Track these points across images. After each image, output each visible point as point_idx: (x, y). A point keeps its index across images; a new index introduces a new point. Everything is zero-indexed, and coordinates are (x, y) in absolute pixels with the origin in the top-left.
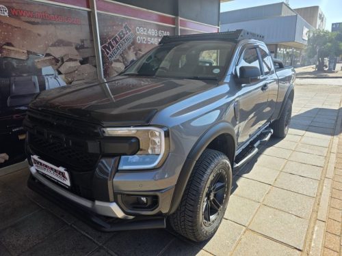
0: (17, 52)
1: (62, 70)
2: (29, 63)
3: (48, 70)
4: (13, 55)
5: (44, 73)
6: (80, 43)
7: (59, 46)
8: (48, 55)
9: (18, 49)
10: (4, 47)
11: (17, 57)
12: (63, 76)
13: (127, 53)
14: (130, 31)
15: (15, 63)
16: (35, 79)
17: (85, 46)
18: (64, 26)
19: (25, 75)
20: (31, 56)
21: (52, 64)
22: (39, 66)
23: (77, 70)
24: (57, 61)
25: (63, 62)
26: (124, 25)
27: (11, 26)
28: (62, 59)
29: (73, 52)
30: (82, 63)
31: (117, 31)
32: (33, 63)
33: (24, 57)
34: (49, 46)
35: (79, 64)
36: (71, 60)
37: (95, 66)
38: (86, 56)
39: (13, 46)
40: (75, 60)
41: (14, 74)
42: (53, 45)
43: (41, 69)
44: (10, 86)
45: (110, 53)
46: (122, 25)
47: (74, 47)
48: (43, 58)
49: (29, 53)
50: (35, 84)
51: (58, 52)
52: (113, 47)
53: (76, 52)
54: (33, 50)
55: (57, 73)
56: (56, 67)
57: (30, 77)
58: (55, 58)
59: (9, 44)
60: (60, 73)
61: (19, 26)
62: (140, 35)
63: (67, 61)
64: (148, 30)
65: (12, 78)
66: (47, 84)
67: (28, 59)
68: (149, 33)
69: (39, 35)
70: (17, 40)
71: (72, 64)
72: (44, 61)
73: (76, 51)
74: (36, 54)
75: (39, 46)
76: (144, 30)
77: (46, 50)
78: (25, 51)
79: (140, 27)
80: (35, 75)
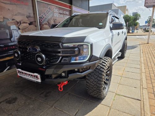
1: (20, 27)
2: (4, 23)
3: (13, 27)
5: (11, 29)
6: (28, 14)
7: (18, 15)
8: (13, 20)
12: (21, 30)
13: (50, 20)
14: (51, 10)
16: (7, 31)
17: (31, 16)
18: (21, 6)
19: (2, 29)
20: (5, 20)
21: (15, 24)
22: (9, 25)
23: (27, 28)
24: (18, 23)
25: (21, 24)
28: (20, 22)
29: (26, 20)
30: (30, 24)
31: (45, 10)
32: (7, 23)
33: (2, 20)
34: (14, 15)
35: (28, 25)
36: (24, 23)
37: (36, 26)
38: (32, 21)
40: (27, 23)
42: (16, 15)
43: (10, 26)
45: (43, 20)
46: (47, 7)
47: (26, 16)
48: (11, 21)
49: (4, 18)
50: (7, 34)
51: (18, 18)
52: (44, 17)
55: (18, 29)
56: (18, 26)
57: (5, 30)
58: (17, 21)
62: (56, 12)
63: (22, 23)
64: (59, 11)
66: (13, 34)
67: (4, 21)
69: (9, 9)
71: (25, 25)
72: (11, 23)
73: (27, 18)
74: (8, 19)
75: (9, 15)
76: (58, 11)
77: (12, 17)
78: (2, 17)
79: (56, 9)
80: (7, 29)
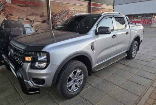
0: (14, 18)
1: (33, 25)
2: (19, 22)
3: (27, 25)
4: (12, 19)
5: (25, 27)
6: (42, 14)
7: (32, 15)
8: (27, 19)
9: (14, 17)
10: (9, 16)
11: (14, 20)
12: (34, 28)
13: (64, 18)
15: (13, 22)
16: (21, 29)
17: (44, 15)
18: (35, 7)
19: (17, 27)
21: (29, 23)
22: (23, 24)
23: (40, 25)
24: (31, 21)
26: (63, 6)
27: (12, 7)
28: (34, 21)
29: (38, 18)
30: (43, 22)
31: (60, 9)
32: (21, 22)
33: (17, 20)
35: (41, 23)
36: (37, 21)
37: (49, 24)
38: (45, 20)
39: (12, 15)
40: (40, 21)
41: (12, 27)
44: (10, 31)
46: (62, 6)
47: (39, 16)
48: (25, 20)
49: (19, 18)
50: (21, 31)
51: (32, 18)
55: (31, 26)
56: (31, 24)
57: (19, 28)
60: (32, 27)
61: (15, 7)
62: (71, 10)
63: (35, 22)
64: (75, 8)
65: (12, 29)
66: (26, 31)
67: (18, 21)
68: (76, 9)
69: (24, 11)
70: (14, 13)
71: (38, 23)
72: (26, 22)
74: (22, 19)
75: (24, 16)
76: (73, 8)
77: (27, 17)
78: (18, 18)
79: (71, 7)
80: (21, 27)
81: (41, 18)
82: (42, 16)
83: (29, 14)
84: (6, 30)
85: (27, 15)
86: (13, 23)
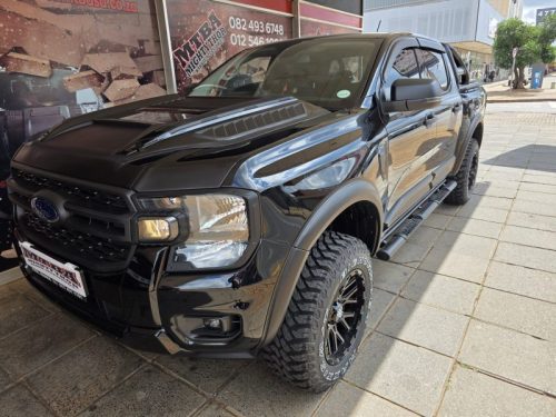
0: (32, 64)
1: (109, 94)
2: (54, 83)
4: (26, 69)
5: (79, 101)
6: (137, 46)
7: (102, 51)
8: (85, 68)
9: (34, 59)
10: (11, 54)
11: (33, 72)
12: (112, 105)
14: (219, 24)
15: (29, 83)
16: (66, 111)
17: (147, 51)
18: (110, 16)
19: (48, 104)
20: (56, 70)
21: (92, 85)
22: (71, 88)
23: (134, 94)
24: (101, 78)
25: (110, 81)
26: (209, 14)
27: (21, 16)
28: (109, 75)
29: (125, 63)
30: (143, 81)
31: (198, 25)
32: (62, 82)
33: (45, 73)
34: (86, 53)
35: (138, 84)
36: (123, 76)
37: (164, 87)
38: (148, 70)
39: (24, 52)
40: (132, 77)
41: (30, 104)
42: (94, 51)
43: (74, 94)
44: (23, 124)
45: (188, 63)
46: (205, 14)
47: (128, 53)
48: (76, 73)
49: (53, 64)
51: (102, 63)
52: (192, 53)
53: (131, 63)
54: (59, 59)
55: (101, 99)
56: (100, 89)
57: (56, 108)
58: (97, 74)
59: (19, 50)
60: (106, 100)
61: (34, 17)
62: (235, 31)
63: (117, 79)
64: (248, 23)
65: (26, 111)
67: (51, 76)
68: (251, 27)
69: (68, 32)
70: (31, 43)
71: (125, 84)
72: (79, 80)
73: (131, 60)
74: (65, 67)
75: (70, 53)
76: (243, 23)
77: (82, 59)
78: (47, 62)
79: (235, 17)
80: (65, 104)
81: (137, 62)
82: (137, 56)
83: (89, 48)
84: (6, 119)
85: (84, 52)
86: (31, 86)
